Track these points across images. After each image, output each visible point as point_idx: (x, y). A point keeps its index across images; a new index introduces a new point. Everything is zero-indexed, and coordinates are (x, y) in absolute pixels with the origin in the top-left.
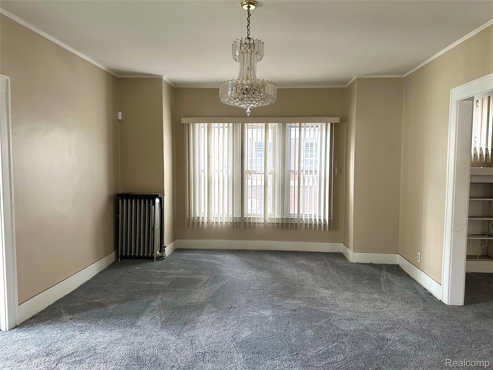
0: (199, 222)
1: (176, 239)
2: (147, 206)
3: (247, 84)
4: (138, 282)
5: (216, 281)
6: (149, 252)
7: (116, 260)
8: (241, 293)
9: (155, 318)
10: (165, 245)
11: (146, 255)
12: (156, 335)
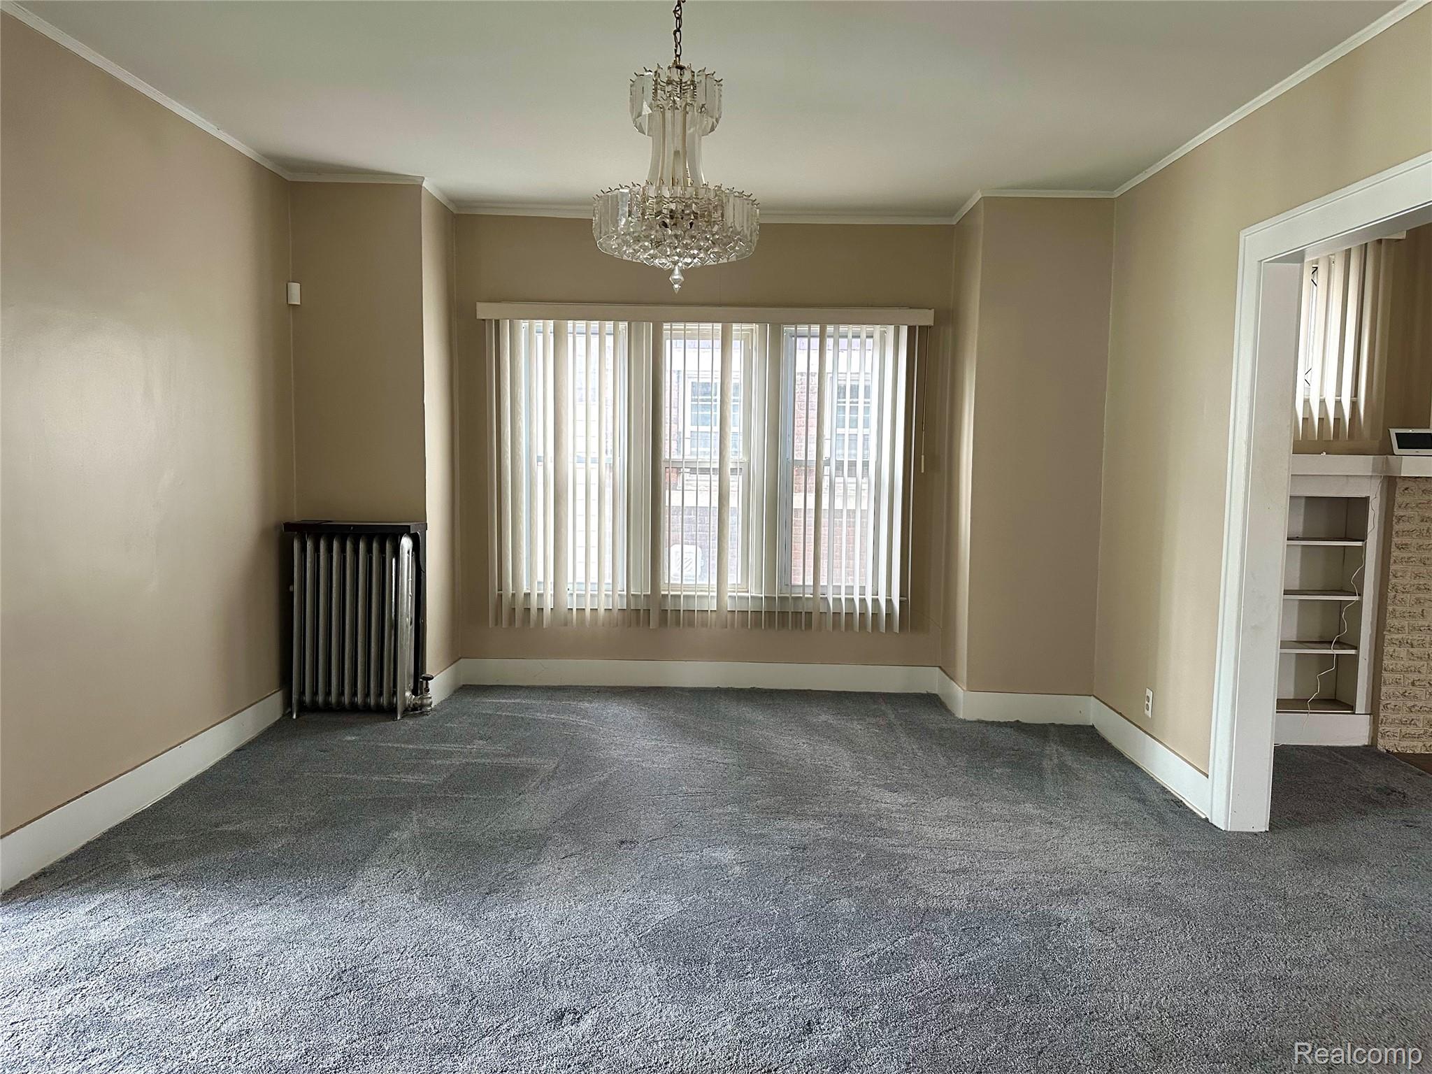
0: (529, 609)
1: (461, 658)
2: (374, 558)
3: (674, 198)
4: (351, 777)
5: (580, 773)
6: (381, 694)
7: (283, 715)
8: (651, 803)
9: (402, 874)
10: (429, 672)
11: (372, 700)
12: (409, 919)
